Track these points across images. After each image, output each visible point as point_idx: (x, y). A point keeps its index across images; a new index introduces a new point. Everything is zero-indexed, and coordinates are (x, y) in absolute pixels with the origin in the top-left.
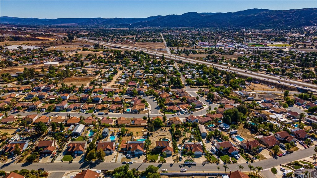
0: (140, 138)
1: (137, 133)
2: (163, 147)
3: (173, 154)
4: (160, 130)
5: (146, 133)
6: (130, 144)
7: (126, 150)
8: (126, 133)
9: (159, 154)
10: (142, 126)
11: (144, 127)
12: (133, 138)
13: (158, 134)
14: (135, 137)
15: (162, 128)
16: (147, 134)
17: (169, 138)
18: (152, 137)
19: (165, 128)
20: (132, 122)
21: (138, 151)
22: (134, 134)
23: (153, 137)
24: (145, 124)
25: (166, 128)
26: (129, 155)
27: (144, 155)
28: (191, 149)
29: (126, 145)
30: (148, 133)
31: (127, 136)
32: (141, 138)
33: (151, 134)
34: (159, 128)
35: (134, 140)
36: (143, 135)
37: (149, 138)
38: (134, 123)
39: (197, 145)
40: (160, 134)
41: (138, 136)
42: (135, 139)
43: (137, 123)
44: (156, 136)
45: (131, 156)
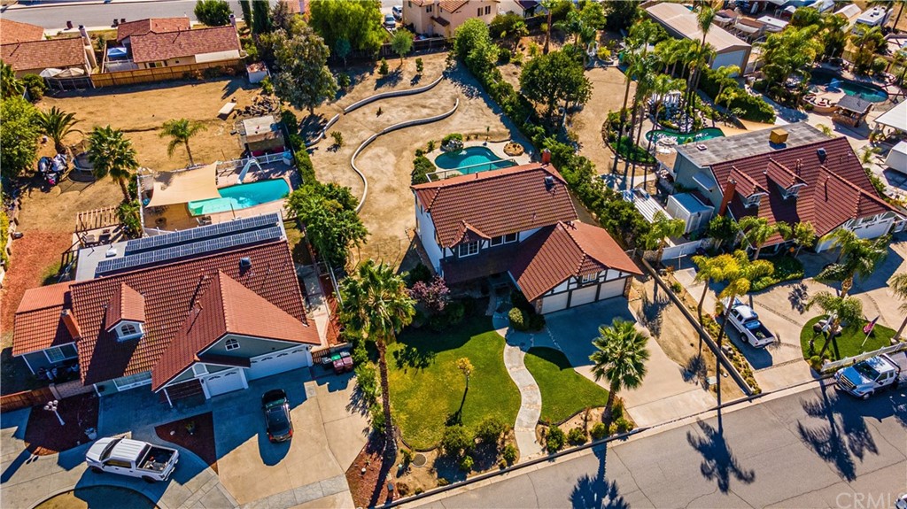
0: (223, 181)
1: (179, 133)
2: (510, 237)
3: (642, 291)
4: (380, 83)
5: (260, 126)
6: (110, 275)
7: (67, 371)
8: (60, 149)
9: (489, 326)
10: (212, 73)
11: (234, 75)
12: (149, 194)
13: (373, 118)
14: (165, 178)
15: (392, 65)
16: (275, 127)
17: (488, 135)
18: (336, 147)
19: (410, 65)
20: (110, 52)
21: (244, 361)
22: (149, 151)
23: (346, 151)
24: (234, 54)
25: (424, 59)
26: (129, 448)
27: (332, 375)
28: (785, 209)
29: (56, 294)
30: (287, 116)
31: (74, 175)
32: (235, 179)
33: (315, 126)
34: (361, 72)
35: (159, 216)
36: (237, 144)
37: (314, 159)
38: (129, 55)
39: (822, 157)
40: (396, 113)
41: (191, 163)
42: (161, 197)
43: (154, 57)
44: (367, 135)
45: (156, 455)
